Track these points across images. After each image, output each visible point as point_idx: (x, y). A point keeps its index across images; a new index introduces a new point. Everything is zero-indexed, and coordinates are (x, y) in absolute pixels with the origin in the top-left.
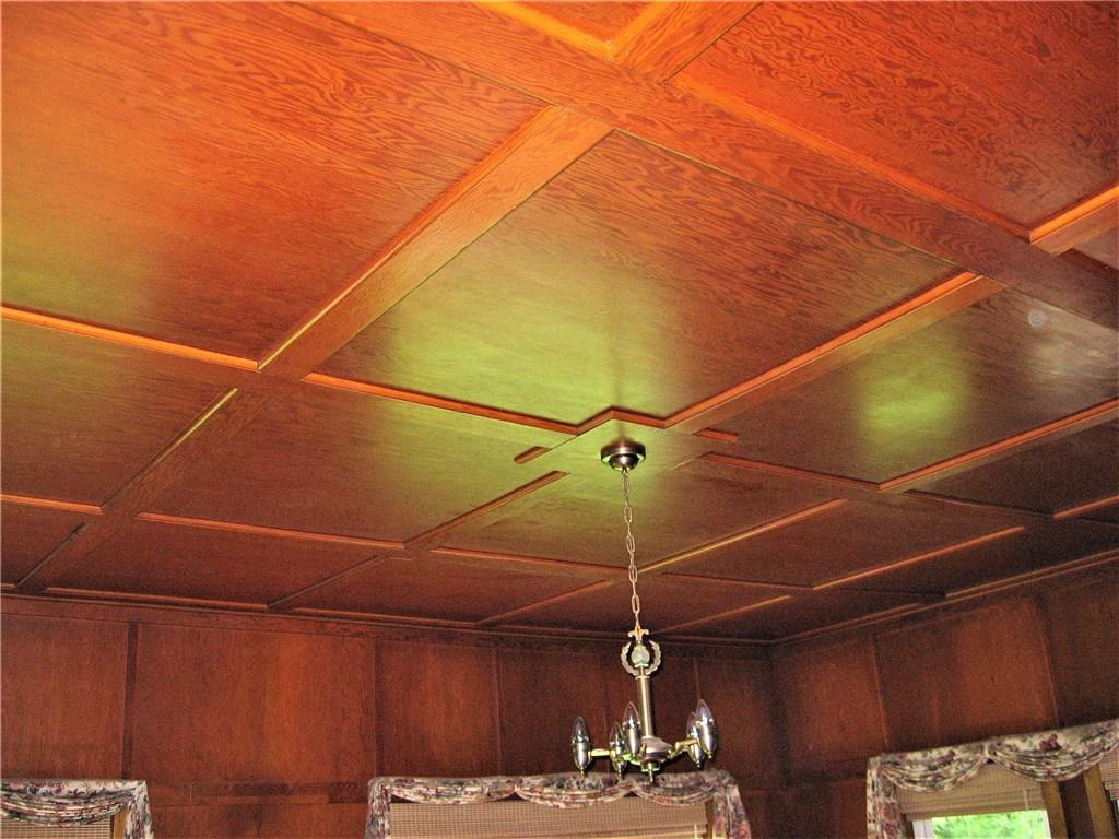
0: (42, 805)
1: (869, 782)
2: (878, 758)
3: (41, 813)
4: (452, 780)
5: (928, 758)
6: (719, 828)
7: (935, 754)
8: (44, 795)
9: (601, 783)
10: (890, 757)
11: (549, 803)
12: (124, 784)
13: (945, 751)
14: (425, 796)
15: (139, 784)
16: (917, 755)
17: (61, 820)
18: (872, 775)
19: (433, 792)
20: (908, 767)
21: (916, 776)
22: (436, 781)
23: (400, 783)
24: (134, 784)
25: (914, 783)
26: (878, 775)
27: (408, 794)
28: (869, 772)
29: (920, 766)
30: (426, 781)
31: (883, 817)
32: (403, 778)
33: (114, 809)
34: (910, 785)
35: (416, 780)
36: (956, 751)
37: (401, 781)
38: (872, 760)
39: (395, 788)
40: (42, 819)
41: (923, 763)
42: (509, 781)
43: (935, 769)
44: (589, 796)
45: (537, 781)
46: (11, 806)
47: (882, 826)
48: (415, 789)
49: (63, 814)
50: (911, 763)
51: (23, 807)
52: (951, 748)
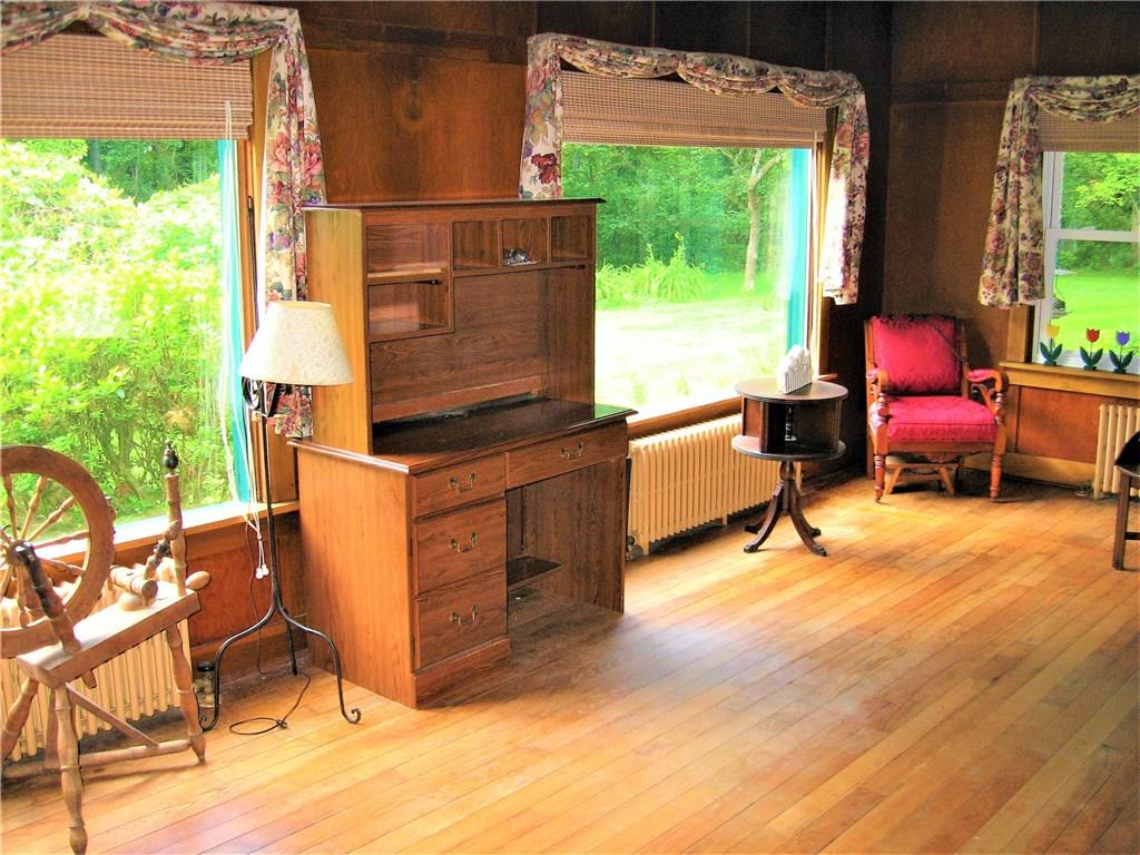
0: (178, 32)
1: (1010, 104)
2: (1026, 80)
3: (177, 43)
4: (623, 47)
5: (1092, 84)
6: (841, 138)
7: (1103, 81)
8: (175, 17)
9: (753, 70)
10: (1044, 80)
11: (707, 88)
12: (272, 12)
13: (1116, 80)
14: (596, 62)
15: (291, 13)
16: (1080, 81)
17: (200, 57)
18: (1016, 97)
19: (604, 58)
20: (1067, 93)
21: (1075, 104)
22: (608, 45)
23: (573, 45)
24: (281, 13)
25: (1072, 110)
26: (1026, 98)
27: (580, 59)
28: (1011, 93)
29: (1083, 92)
30: (598, 43)
31: (1024, 143)
32: (575, 37)
33: (263, 45)
34: (1066, 113)
35: (589, 42)
36: (1130, 81)
37: (573, 40)
38: (1017, 82)
39: (567, 49)
40: (176, 52)
41: (1087, 90)
42: (674, 56)
43: (1101, 97)
44: (744, 84)
45: (698, 58)
46: (140, 30)
47: (1020, 155)
48: (586, 53)
49: (203, 46)
50: (1072, 89)
51: (155, 32)
52: (1124, 77)
